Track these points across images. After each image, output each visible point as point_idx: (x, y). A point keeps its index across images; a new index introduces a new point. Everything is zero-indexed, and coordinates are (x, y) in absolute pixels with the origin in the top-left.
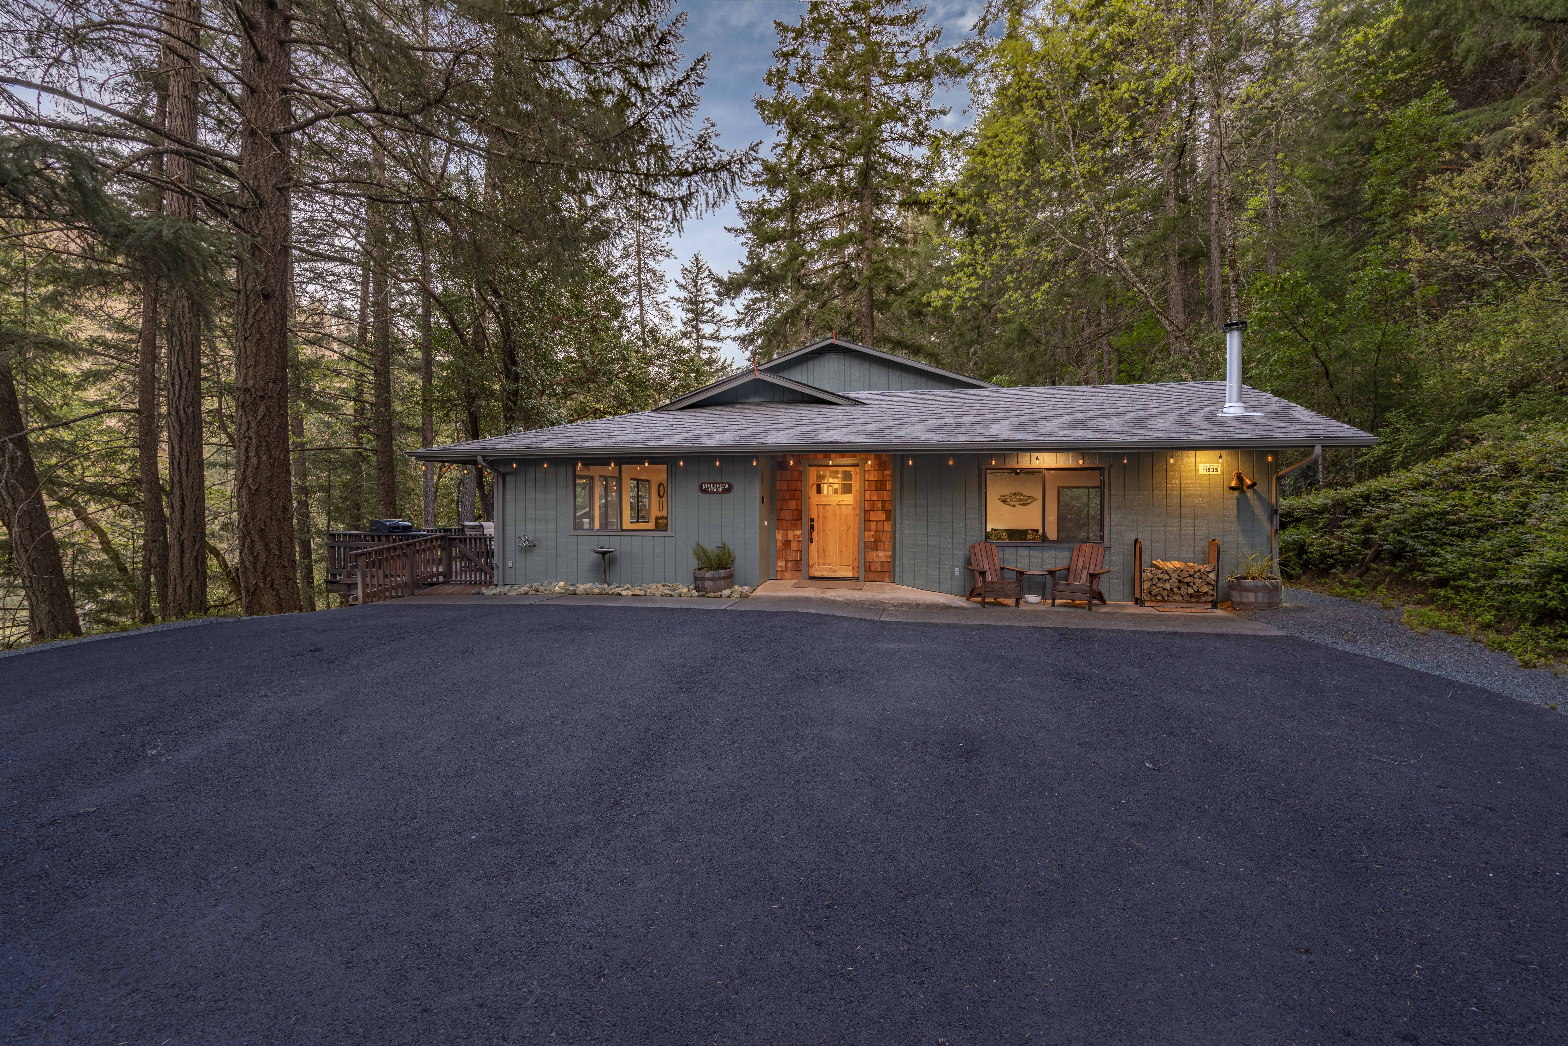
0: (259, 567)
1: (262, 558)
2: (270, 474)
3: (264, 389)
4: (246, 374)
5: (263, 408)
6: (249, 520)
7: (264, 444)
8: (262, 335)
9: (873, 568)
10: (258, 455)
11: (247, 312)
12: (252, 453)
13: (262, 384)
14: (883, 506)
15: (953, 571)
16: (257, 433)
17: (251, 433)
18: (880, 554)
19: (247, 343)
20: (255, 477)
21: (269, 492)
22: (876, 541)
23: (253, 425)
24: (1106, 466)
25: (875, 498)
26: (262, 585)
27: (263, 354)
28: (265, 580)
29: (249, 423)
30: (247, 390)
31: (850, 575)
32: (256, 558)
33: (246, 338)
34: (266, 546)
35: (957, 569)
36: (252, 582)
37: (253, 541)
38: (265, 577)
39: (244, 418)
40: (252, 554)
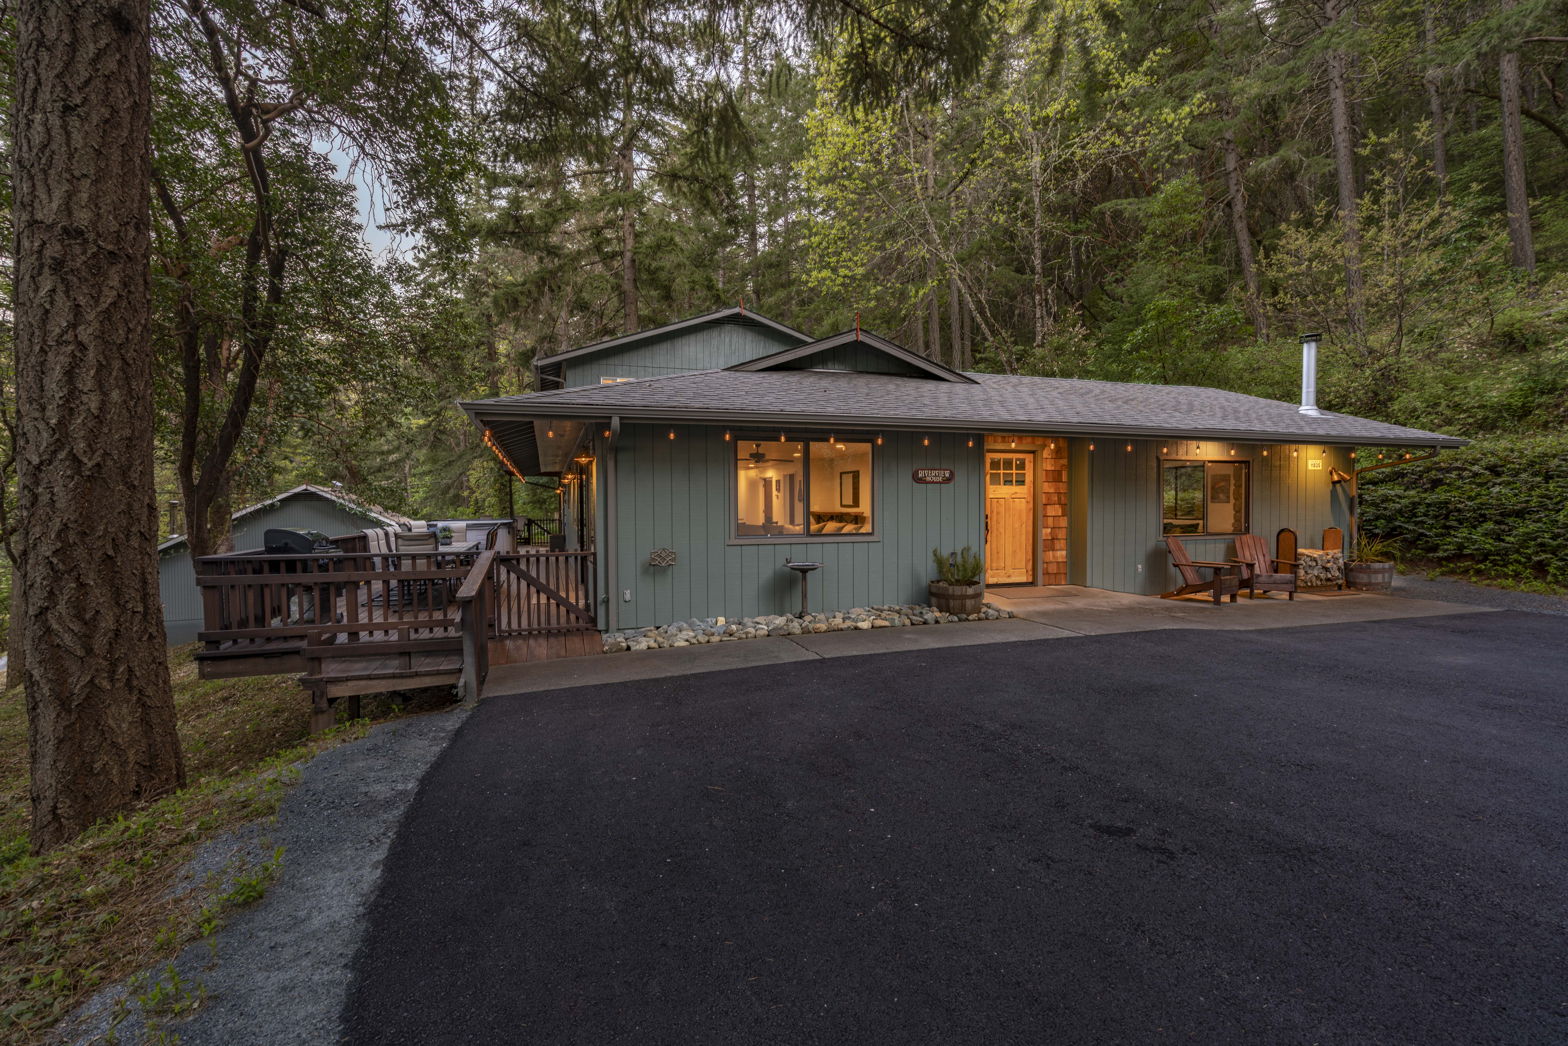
0: (100, 643)
1: (107, 623)
2: (127, 432)
3: (118, 238)
4: (70, 196)
5: (115, 280)
6: (72, 537)
7: (117, 364)
8: (114, 111)
9: (1050, 571)
10: (101, 386)
11: (73, 47)
12: (86, 380)
13: (114, 226)
14: (1059, 499)
15: (1136, 569)
16: (101, 337)
17: (85, 334)
18: (1059, 553)
19: (74, 122)
20: (92, 438)
21: (124, 472)
22: (1053, 539)
23: (91, 316)
24: (1251, 460)
25: (1052, 490)
26: (106, 684)
27: (116, 155)
28: (112, 672)
29: (77, 309)
30: (72, 233)
31: (1023, 579)
32: (91, 625)
33: (67, 109)
34: (117, 593)
35: (1140, 566)
36: (78, 683)
37: (82, 585)
38: (113, 666)
39: (60, 297)
40: (79, 616)
